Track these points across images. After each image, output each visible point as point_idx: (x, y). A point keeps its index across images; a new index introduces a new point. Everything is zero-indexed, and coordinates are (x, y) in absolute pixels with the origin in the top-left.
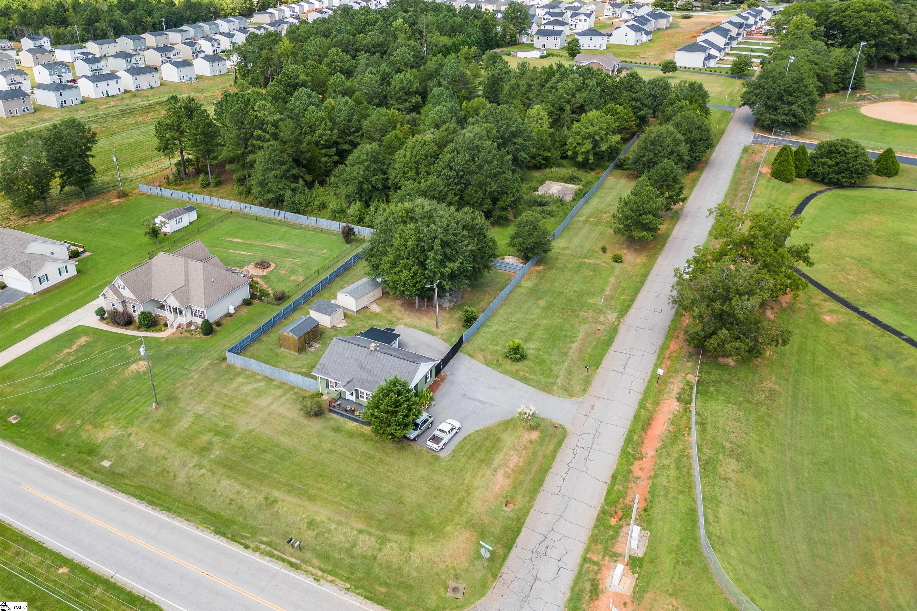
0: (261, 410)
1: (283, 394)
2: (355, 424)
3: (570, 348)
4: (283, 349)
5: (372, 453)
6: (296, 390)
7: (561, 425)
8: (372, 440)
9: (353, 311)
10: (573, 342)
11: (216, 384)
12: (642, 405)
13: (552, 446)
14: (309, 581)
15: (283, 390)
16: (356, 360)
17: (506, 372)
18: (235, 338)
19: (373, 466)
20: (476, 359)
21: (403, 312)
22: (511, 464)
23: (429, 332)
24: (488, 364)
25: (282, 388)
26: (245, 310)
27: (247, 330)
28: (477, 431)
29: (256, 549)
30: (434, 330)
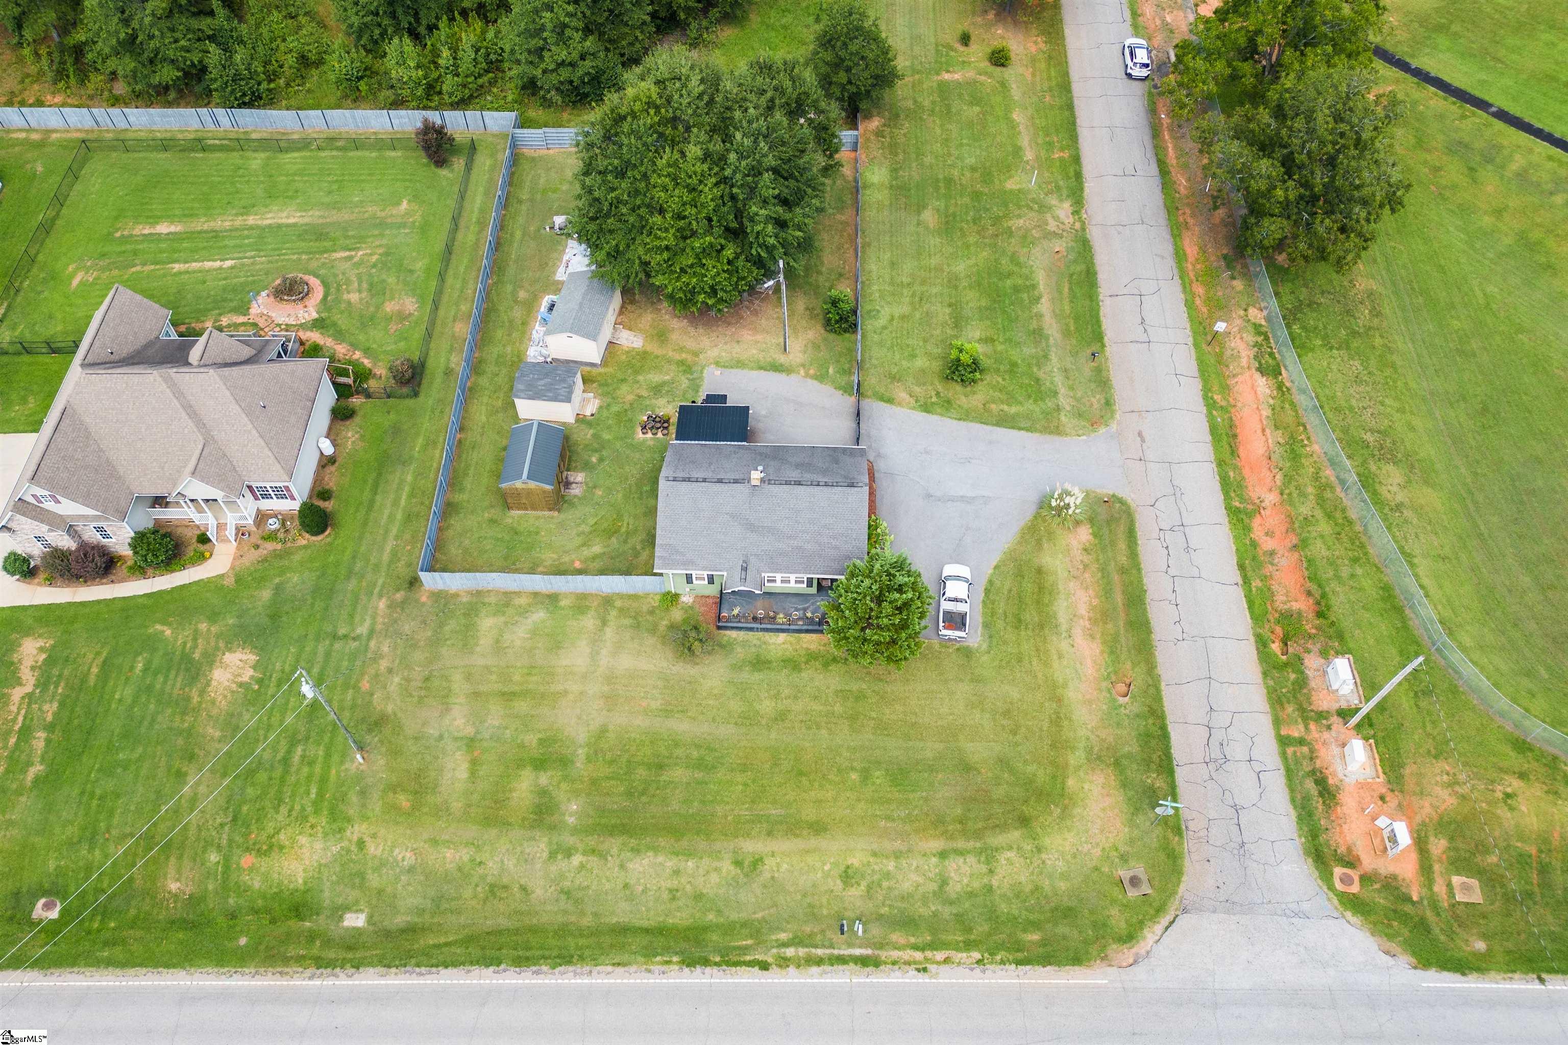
0: (584, 677)
1: (598, 622)
2: (782, 636)
3: (1039, 316)
4: (516, 513)
5: (855, 686)
6: (618, 603)
7: (1114, 496)
8: (835, 660)
9: (593, 365)
10: (1038, 299)
11: (444, 651)
12: (1210, 404)
13: (1122, 545)
14: (911, 978)
15: (592, 613)
16: (733, 516)
17: (966, 416)
18: (391, 518)
19: (874, 715)
20: (900, 404)
21: (691, 330)
22: (1083, 610)
23: (776, 368)
24: (927, 408)
25: (588, 608)
26: (351, 433)
27: (400, 488)
28: (996, 567)
29: (783, 963)
30: (782, 359)
